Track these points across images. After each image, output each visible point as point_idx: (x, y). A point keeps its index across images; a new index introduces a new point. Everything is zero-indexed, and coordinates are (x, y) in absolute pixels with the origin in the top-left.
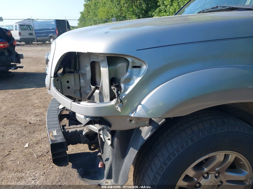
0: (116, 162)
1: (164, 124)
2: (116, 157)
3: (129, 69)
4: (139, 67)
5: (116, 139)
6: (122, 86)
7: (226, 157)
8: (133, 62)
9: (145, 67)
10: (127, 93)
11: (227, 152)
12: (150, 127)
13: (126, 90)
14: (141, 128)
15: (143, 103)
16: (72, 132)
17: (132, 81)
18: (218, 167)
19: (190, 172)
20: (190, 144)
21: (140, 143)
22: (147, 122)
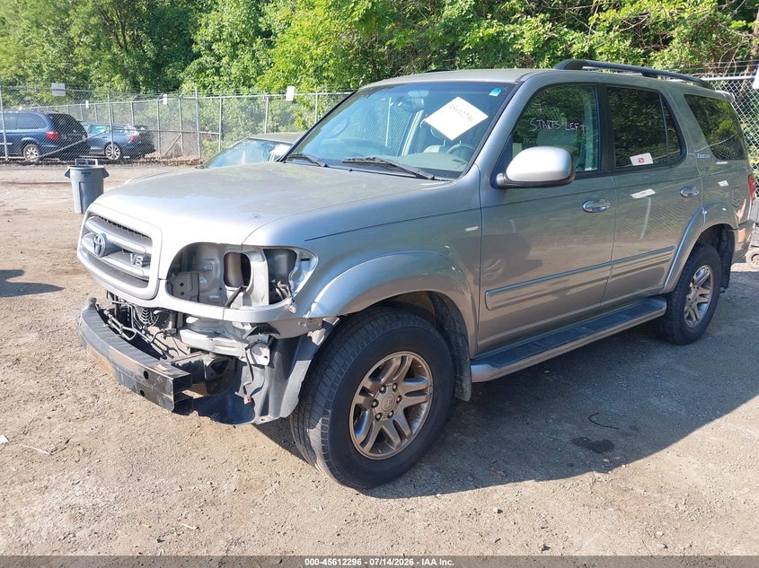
0: (276, 386)
1: (338, 324)
2: (276, 380)
3: (297, 263)
4: (308, 260)
5: (276, 354)
6: (291, 282)
7: (403, 359)
8: (301, 254)
9: (315, 260)
10: (298, 290)
11: (404, 353)
12: (324, 330)
13: (296, 287)
14: (310, 334)
15: (317, 300)
16: (196, 362)
17: (302, 277)
18: (394, 377)
19: (367, 383)
20: (366, 345)
21: (312, 352)
22: (320, 325)
